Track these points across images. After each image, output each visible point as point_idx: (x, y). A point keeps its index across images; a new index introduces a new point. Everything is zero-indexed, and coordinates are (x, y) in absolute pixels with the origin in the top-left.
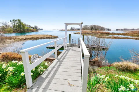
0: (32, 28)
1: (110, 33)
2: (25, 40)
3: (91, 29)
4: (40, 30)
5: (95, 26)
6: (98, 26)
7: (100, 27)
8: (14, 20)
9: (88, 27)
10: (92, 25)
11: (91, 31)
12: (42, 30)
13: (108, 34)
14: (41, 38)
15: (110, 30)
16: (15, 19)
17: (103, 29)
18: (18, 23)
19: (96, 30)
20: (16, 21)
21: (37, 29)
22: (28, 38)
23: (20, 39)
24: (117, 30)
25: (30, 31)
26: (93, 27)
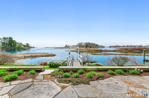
0: (24, 45)
1: (103, 50)
2: (24, 58)
3: (86, 47)
4: (31, 47)
5: (89, 43)
6: (93, 43)
7: (94, 44)
8: (4, 38)
9: (83, 45)
10: (87, 43)
11: (86, 49)
12: (34, 48)
13: (101, 51)
14: (40, 56)
15: (104, 47)
16: (6, 37)
17: (97, 46)
18: (8, 41)
19: (91, 47)
20: (7, 38)
21: (29, 47)
22: (27, 57)
23: (19, 57)
24: (110, 47)
25: (22, 49)
26: (87, 45)
